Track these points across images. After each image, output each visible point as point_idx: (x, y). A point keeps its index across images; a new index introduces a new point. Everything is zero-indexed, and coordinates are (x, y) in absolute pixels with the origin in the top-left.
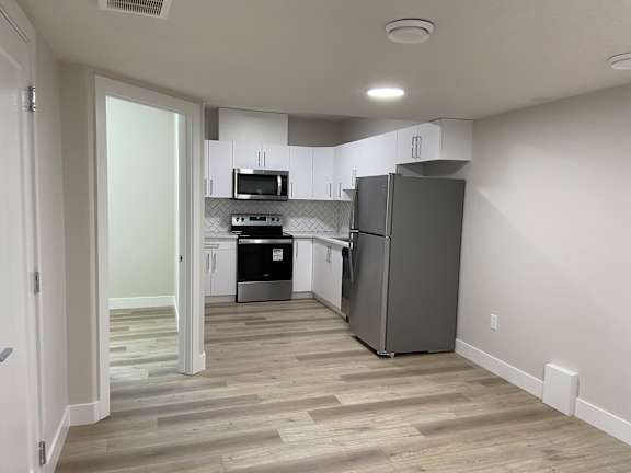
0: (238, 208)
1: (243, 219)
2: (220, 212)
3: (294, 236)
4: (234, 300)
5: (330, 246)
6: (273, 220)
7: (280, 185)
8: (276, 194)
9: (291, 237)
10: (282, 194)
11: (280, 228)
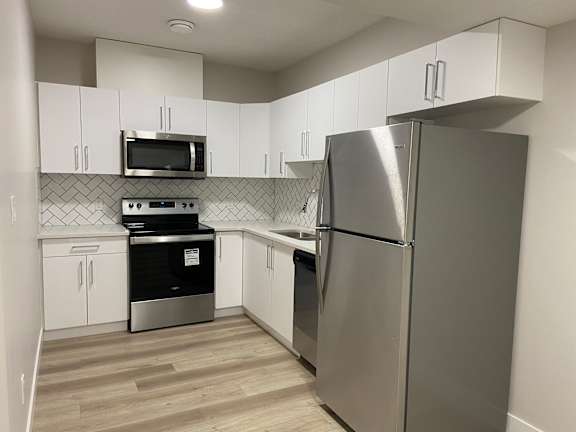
0: (132, 188)
1: (139, 206)
2: (104, 196)
3: (216, 228)
4: (126, 328)
5: (272, 245)
6: (185, 205)
7: (193, 156)
8: (189, 170)
9: (211, 231)
10: (196, 170)
11: (195, 217)
